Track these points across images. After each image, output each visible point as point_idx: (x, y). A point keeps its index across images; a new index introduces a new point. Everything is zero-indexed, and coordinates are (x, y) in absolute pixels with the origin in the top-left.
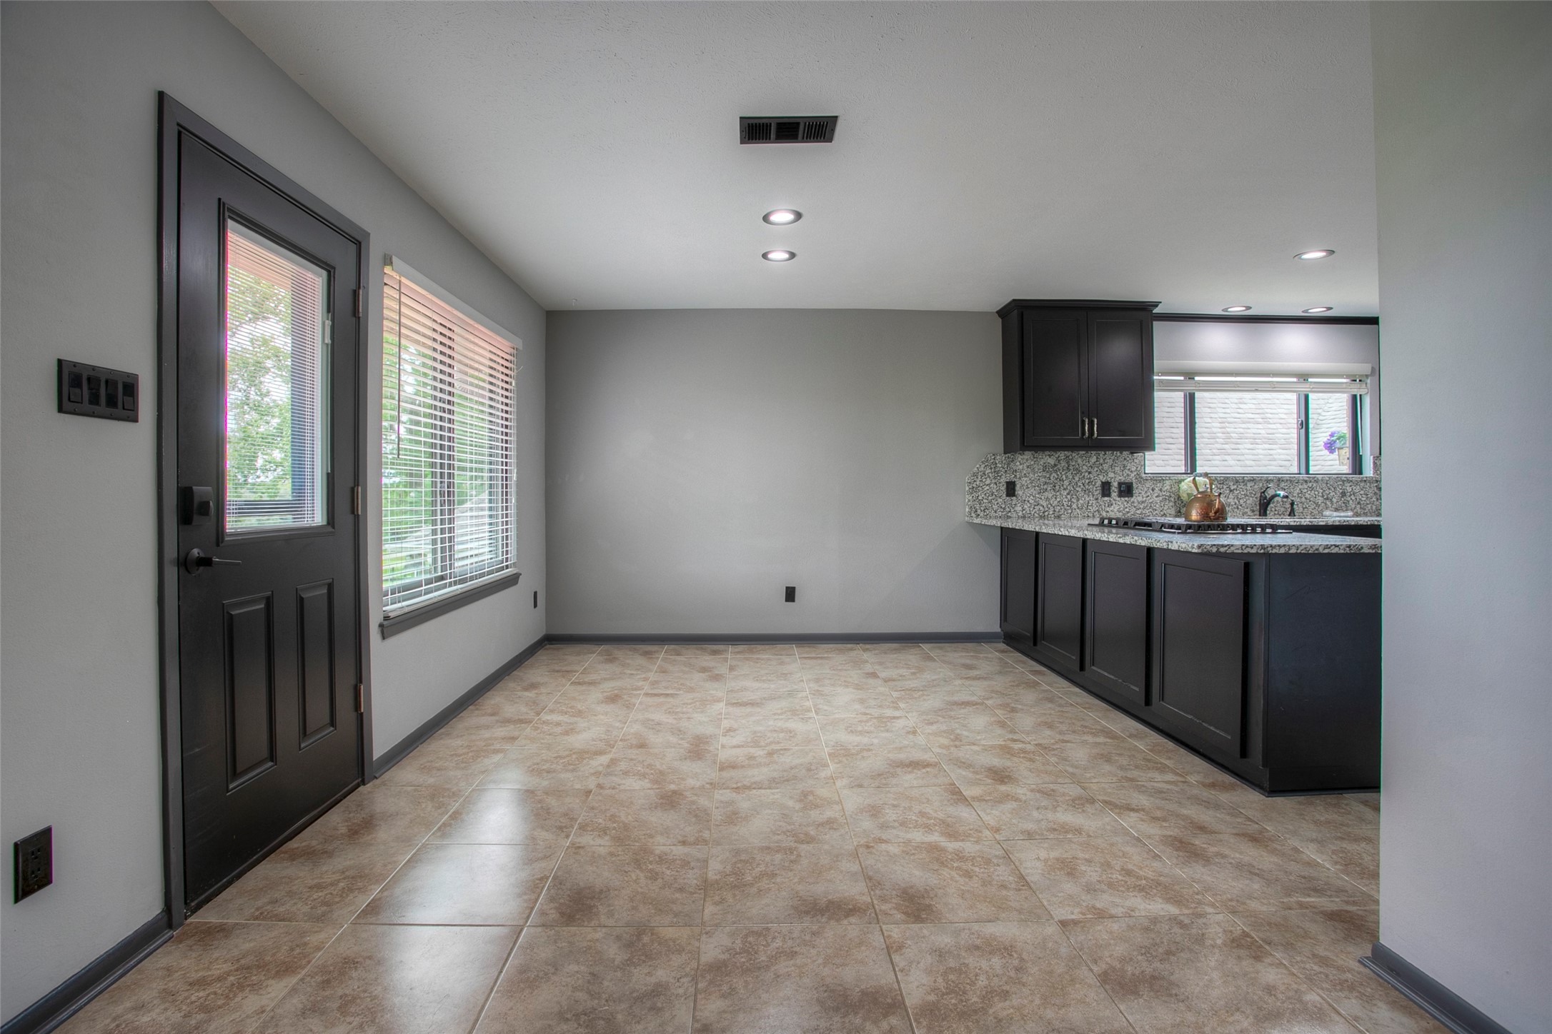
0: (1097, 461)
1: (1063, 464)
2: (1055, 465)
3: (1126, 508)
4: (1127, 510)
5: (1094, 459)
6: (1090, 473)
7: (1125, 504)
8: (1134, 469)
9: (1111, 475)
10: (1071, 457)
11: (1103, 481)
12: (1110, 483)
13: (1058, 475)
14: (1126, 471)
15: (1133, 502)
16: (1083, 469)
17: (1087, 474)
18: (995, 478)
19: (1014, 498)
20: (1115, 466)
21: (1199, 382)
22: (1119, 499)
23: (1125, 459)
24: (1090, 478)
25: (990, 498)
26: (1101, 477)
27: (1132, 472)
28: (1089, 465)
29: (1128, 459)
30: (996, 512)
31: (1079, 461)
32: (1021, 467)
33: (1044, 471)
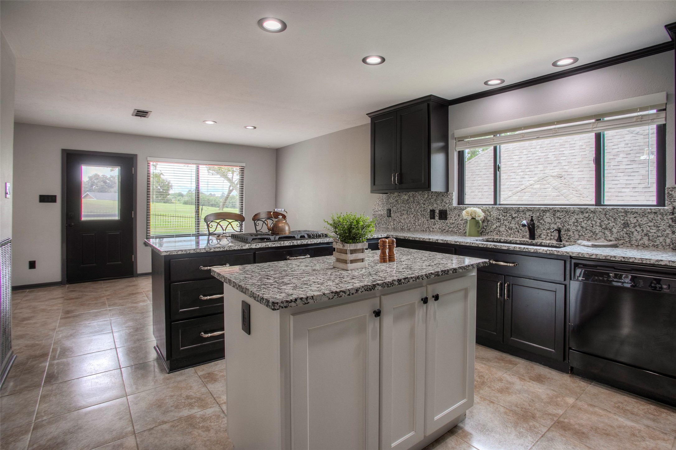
0: (428, 197)
1: (412, 199)
2: (408, 200)
3: (443, 226)
4: (444, 228)
5: (426, 196)
6: (424, 204)
7: (443, 224)
8: (448, 202)
9: (435, 205)
10: (415, 195)
11: (431, 209)
12: (435, 210)
13: (409, 205)
14: (443, 203)
15: (447, 223)
16: (421, 202)
17: (423, 205)
18: (383, 207)
19: (390, 218)
20: (437, 200)
21: (499, 138)
22: (439, 221)
23: (443, 195)
24: (424, 208)
25: (381, 217)
26: (430, 207)
27: (446, 204)
28: (424, 200)
29: (444, 195)
30: (383, 225)
31: (419, 197)
32: (393, 201)
33: (403, 203)
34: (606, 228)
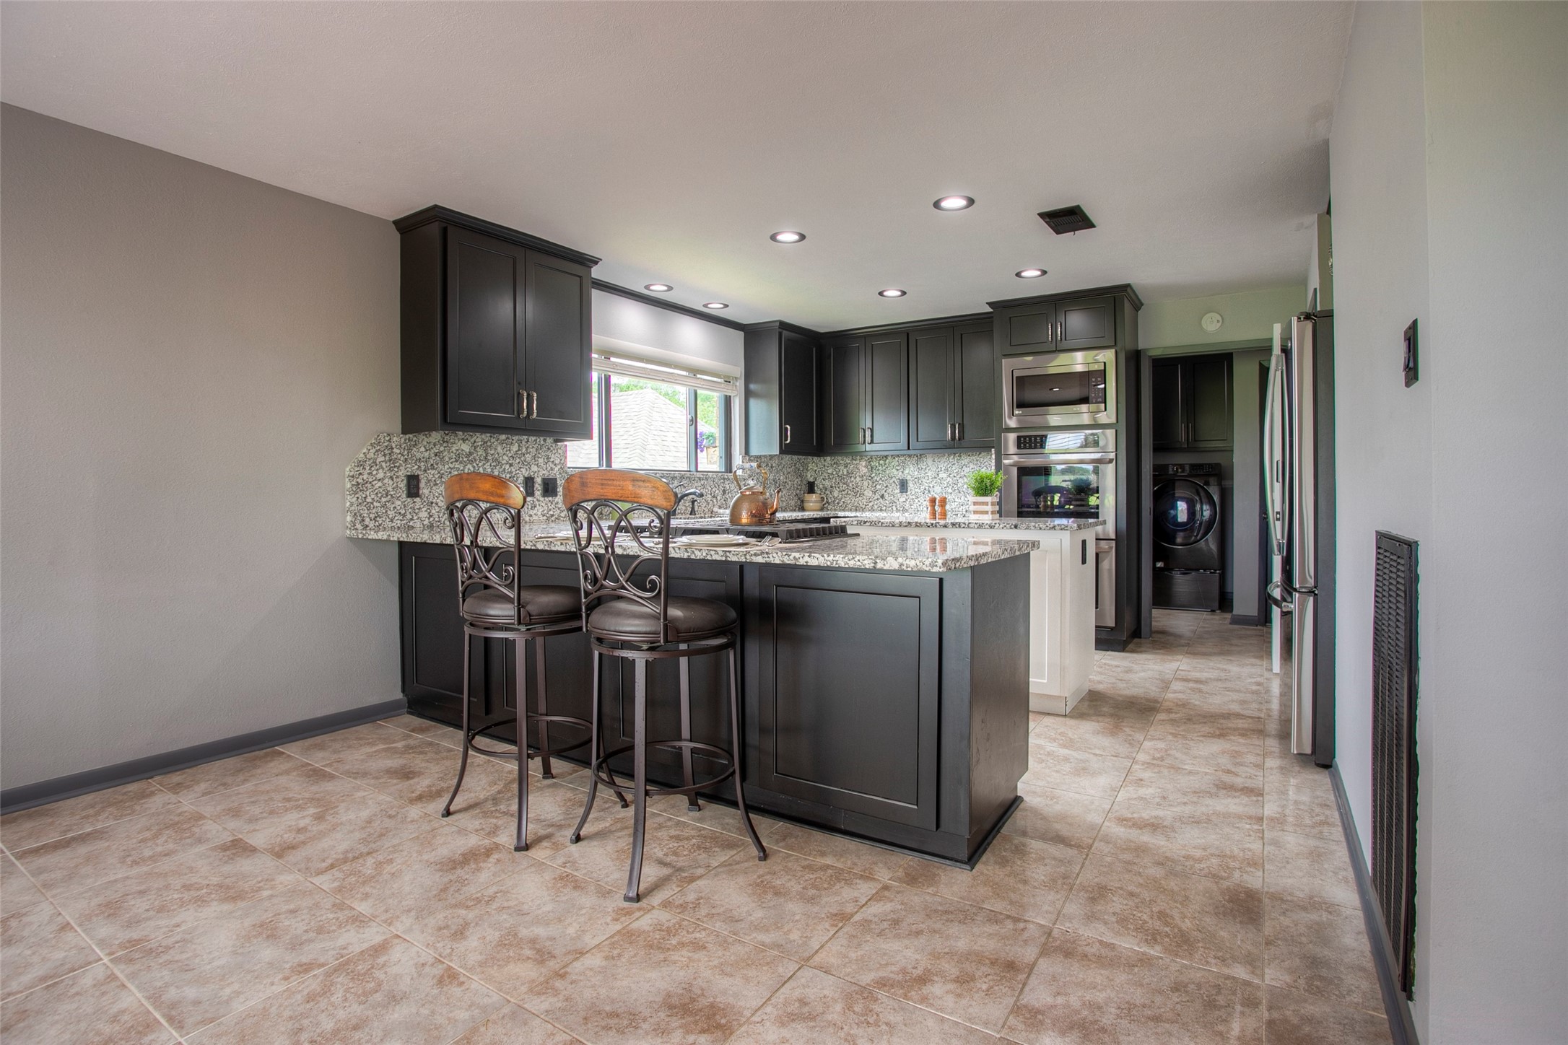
0: (519, 450)
1: (481, 452)
2: (471, 453)
3: (550, 510)
4: (551, 513)
5: (515, 448)
6: (511, 465)
7: (549, 505)
8: (557, 462)
9: (534, 468)
10: (489, 444)
11: (526, 476)
12: (533, 478)
13: (474, 467)
14: (550, 463)
15: (557, 503)
16: (503, 460)
17: (507, 466)
18: (390, 470)
19: (417, 500)
20: (539, 457)
21: (614, 364)
22: (542, 499)
23: (549, 449)
24: (511, 472)
25: (383, 500)
26: (524, 470)
27: (555, 465)
28: (510, 455)
29: (552, 449)
30: (392, 521)
31: (499, 448)
32: (427, 454)
33: (456, 461)
34: (714, 497)
